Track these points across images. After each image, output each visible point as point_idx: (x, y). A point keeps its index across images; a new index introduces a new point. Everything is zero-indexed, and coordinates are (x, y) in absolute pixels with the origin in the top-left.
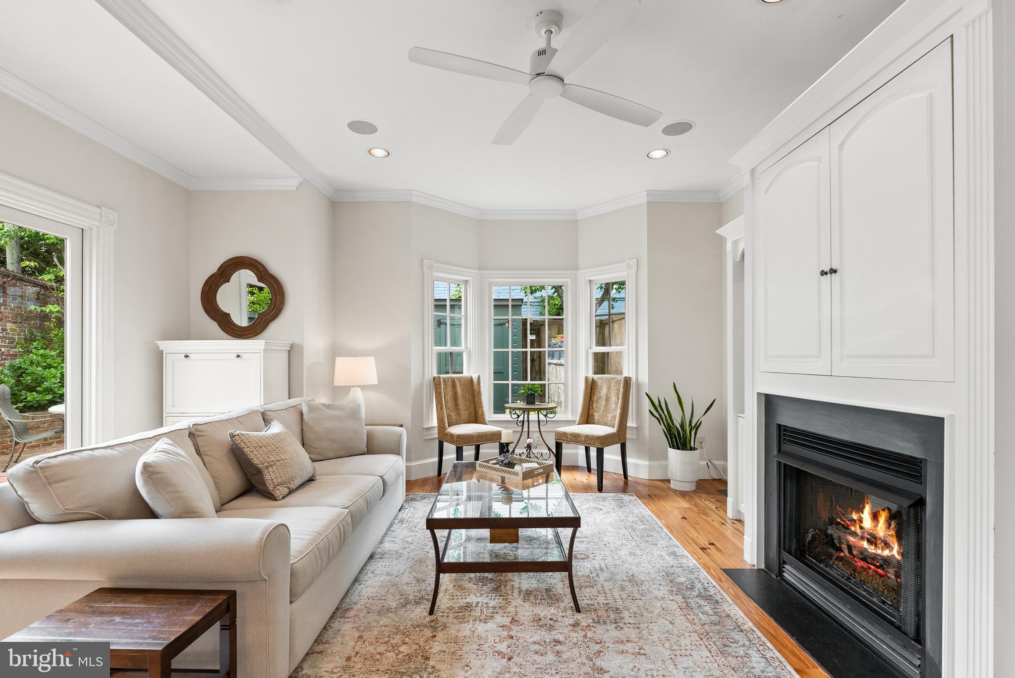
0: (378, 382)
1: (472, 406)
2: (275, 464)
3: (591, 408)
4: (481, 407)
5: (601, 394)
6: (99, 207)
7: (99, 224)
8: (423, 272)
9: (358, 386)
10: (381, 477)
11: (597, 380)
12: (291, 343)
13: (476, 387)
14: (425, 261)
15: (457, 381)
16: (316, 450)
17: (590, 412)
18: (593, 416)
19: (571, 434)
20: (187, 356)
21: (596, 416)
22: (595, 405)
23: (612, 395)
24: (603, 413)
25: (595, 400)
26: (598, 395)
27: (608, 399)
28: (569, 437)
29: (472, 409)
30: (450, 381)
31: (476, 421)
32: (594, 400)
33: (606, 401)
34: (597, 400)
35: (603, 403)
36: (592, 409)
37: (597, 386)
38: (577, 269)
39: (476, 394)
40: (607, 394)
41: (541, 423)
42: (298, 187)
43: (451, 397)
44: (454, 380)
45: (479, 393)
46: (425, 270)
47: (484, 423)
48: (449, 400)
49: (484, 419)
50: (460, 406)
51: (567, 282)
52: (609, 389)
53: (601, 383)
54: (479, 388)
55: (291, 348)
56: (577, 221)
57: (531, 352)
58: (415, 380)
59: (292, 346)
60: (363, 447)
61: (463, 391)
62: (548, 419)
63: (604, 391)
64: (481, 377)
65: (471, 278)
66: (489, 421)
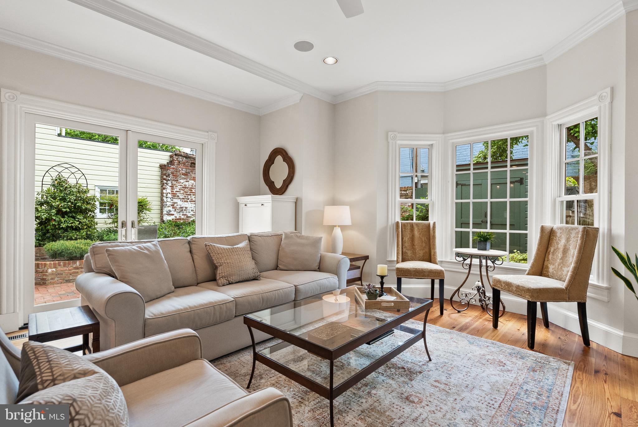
0: (352, 224)
1: (427, 247)
2: (223, 265)
3: (546, 259)
4: (434, 248)
5: (559, 246)
6: (208, 132)
7: (207, 140)
8: (388, 142)
9: (339, 226)
10: (295, 286)
11: (556, 230)
12: (296, 197)
13: (431, 232)
14: (390, 133)
15: (415, 227)
16: (283, 263)
17: (545, 264)
18: (548, 267)
19: (504, 282)
20: (246, 205)
21: (551, 268)
22: (550, 256)
23: (571, 247)
24: (558, 265)
25: (552, 251)
26: (556, 246)
27: (565, 251)
28: (503, 285)
29: (427, 250)
30: (409, 225)
31: (430, 260)
32: (550, 251)
33: (563, 253)
34: (554, 252)
35: (560, 255)
36: (548, 261)
37: (556, 236)
38: (545, 115)
39: (431, 237)
40: (565, 246)
41: (489, 269)
42: (300, 100)
43: (408, 239)
44: (413, 225)
45: (434, 237)
46: (389, 140)
47: (435, 263)
48: (407, 241)
49: (435, 259)
50: (416, 247)
51: (532, 132)
52: (568, 240)
53: (561, 233)
54: (434, 232)
55: (297, 200)
56: (545, 66)
57: (491, 202)
58: (380, 224)
59: (297, 199)
60: (316, 266)
61: (420, 234)
62: (495, 265)
63: (563, 242)
64: (436, 223)
65: (435, 142)
66: (439, 261)
